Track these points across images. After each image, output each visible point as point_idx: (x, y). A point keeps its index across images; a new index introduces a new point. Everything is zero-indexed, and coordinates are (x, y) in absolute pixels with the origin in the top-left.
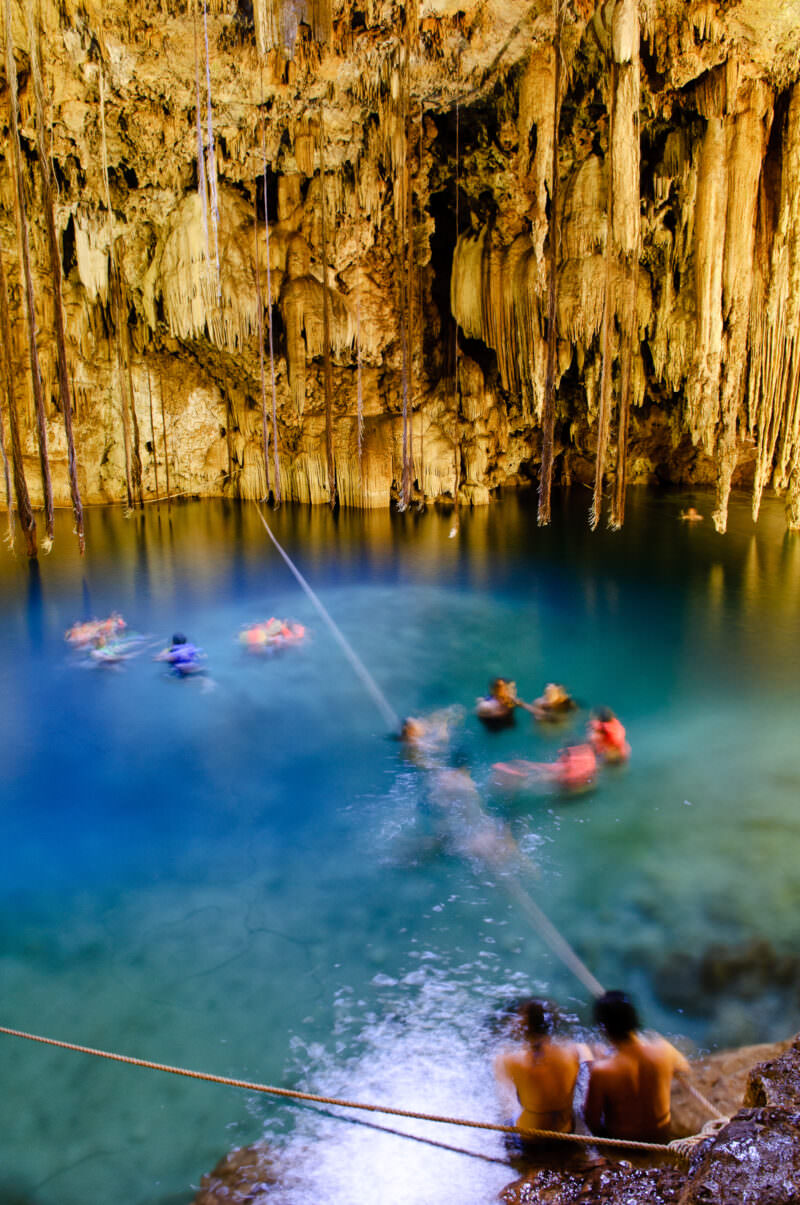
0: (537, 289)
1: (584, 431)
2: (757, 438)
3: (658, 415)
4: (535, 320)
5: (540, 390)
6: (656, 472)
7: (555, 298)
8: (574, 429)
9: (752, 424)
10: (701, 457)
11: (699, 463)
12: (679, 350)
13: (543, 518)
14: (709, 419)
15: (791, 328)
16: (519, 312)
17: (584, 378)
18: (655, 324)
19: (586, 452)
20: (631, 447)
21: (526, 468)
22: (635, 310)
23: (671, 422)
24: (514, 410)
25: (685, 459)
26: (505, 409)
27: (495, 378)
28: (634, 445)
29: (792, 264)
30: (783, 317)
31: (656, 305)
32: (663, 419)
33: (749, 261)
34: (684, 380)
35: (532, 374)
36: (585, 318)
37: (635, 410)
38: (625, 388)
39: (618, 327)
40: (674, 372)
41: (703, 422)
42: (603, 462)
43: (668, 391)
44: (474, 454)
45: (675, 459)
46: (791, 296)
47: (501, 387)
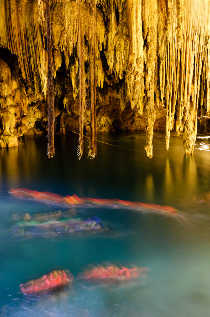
0: (39, 19)
1: (71, 102)
2: (165, 104)
3: (112, 92)
4: (39, 38)
5: (44, 79)
6: (113, 124)
7: (50, 26)
8: (65, 101)
9: (162, 97)
10: (137, 115)
11: (136, 118)
12: (121, 55)
13: (51, 153)
14: (140, 94)
15: (180, 43)
16: (29, 33)
17: (69, 72)
18: (107, 41)
19: (73, 114)
20: (98, 110)
21: (38, 124)
22: (96, 33)
23: (119, 96)
24: (30, 90)
25: (128, 117)
26: (24, 90)
27: (18, 72)
28: (99, 110)
29: (178, 8)
30: (175, 37)
31: (107, 31)
32: (115, 94)
33: (155, 6)
34: (125, 73)
35: (40, 70)
36: (68, 38)
37: (99, 90)
38: (93, 77)
39: (86, 42)
40: (119, 68)
41: (136, 96)
42: (83, 119)
43: (117, 79)
44: (7, 117)
45: (123, 117)
46: (179, 26)
47: (21, 77)
